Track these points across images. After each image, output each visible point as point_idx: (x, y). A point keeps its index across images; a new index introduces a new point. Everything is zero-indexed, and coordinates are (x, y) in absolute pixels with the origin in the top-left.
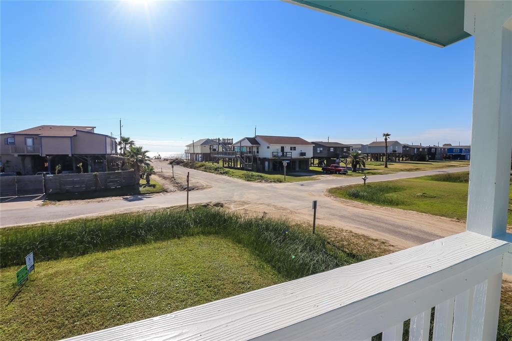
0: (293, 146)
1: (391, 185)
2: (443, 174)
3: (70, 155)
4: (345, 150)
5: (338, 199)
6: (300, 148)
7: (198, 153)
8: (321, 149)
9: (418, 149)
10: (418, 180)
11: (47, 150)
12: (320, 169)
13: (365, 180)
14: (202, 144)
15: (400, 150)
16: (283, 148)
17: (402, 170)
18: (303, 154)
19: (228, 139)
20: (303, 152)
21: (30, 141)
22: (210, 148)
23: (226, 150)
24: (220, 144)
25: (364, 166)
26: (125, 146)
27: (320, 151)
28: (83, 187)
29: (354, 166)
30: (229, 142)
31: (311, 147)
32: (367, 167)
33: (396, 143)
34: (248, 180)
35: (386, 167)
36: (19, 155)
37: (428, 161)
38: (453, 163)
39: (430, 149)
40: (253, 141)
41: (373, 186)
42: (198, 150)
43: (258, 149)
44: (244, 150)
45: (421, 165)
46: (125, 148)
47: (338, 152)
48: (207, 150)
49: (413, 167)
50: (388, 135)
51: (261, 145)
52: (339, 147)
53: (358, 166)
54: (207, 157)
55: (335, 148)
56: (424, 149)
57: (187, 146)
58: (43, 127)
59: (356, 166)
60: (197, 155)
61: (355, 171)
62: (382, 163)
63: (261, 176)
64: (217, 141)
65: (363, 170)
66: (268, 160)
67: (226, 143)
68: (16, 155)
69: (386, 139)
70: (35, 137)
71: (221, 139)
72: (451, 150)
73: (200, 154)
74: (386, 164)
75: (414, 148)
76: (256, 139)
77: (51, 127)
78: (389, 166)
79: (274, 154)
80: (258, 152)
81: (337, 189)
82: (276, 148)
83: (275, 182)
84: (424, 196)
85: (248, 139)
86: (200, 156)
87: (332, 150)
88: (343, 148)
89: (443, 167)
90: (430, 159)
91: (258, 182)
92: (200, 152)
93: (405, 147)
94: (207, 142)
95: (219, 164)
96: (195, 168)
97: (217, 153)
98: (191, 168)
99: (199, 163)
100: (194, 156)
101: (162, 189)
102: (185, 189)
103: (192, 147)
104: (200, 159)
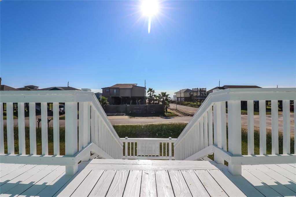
3: (130, 97)
7: (182, 97)
11: (122, 95)
14: (184, 92)
19: (203, 89)
21: (115, 91)
22: (190, 94)
23: (203, 95)
30: (203, 90)
36: (112, 97)
40: (221, 88)
42: (182, 95)
46: (150, 93)
48: (188, 95)
54: (186, 99)
57: (175, 93)
58: (117, 85)
60: (181, 98)
64: (197, 90)
68: (111, 97)
70: (117, 89)
71: (199, 88)
77: (121, 85)
85: (219, 87)
86: (183, 98)
94: (188, 90)
95: (197, 103)
96: (185, 105)
97: (197, 96)
98: (182, 105)
99: (186, 103)
100: (179, 99)
101: (176, 114)
102: (188, 115)
103: (178, 93)
104: (183, 100)
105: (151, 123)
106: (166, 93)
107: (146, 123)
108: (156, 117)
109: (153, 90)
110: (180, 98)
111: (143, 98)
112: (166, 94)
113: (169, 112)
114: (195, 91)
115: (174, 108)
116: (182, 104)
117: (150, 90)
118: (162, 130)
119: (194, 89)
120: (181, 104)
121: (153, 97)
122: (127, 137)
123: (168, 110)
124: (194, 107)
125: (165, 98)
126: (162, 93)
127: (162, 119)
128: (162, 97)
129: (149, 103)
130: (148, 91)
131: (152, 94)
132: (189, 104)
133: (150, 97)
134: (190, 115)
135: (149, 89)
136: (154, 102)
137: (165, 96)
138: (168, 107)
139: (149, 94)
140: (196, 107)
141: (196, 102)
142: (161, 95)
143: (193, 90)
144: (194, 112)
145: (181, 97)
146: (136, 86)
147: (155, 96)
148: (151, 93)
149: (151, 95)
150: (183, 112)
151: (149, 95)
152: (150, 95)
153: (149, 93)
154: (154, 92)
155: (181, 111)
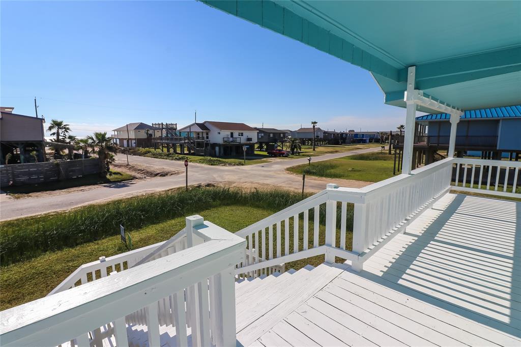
0: (241, 132)
1: (328, 164)
2: (355, 155)
4: (282, 135)
5: (299, 175)
6: (247, 134)
7: (130, 139)
8: (263, 135)
9: (334, 134)
10: (342, 160)
12: (266, 153)
13: (310, 161)
14: (135, 129)
15: (321, 136)
16: (232, 134)
17: (326, 153)
18: (249, 139)
19: (171, 124)
20: (249, 137)
22: (147, 133)
23: (172, 135)
24: (163, 128)
25: (300, 150)
26: (58, 131)
27: (261, 136)
28: (41, 178)
29: (292, 150)
30: (172, 127)
31: (256, 133)
32: (303, 150)
33: (319, 129)
34: (212, 165)
35: (314, 150)
37: (341, 145)
38: (358, 146)
39: (342, 134)
40: (202, 126)
41: (316, 165)
42: (132, 135)
43: (207, 134)
44: (194, 135)
45: (338, 148)
47: (277, 138)
48: (143, 135)
49: (332, 150)
50: (315, 123)
51: (211, 131)
52: (277, 133)
53: (295, 149)
54: (140, 142)
55: (273, 133)
56: (338, 134)
57: (114, 131)
59: (294, 149)
60: (130, 141)
61: (293, 154)
62: (310, 147)
63: (220, 161)
64: (161, 126)
65: (299, 153)
66: (219, 145)
67: (171, 129)
69: (314, 126)
71: (165, 124)
72: (356, 135)
73: (133, 139)
74: (314, 148)
75: (331, 134)
76: (205, 125)
78: (316, 149)
79: (225, 139)
80: (207, 138)
81: (290, 168)
82: (226, 133)
83: (238, 165)
84: (353, 170)
85: (198, 124)
86: (134, 141)
87: (271, 135)
88: (280, 134)
89: (353, 149)
90: (342, 143)
91: (223, 166)
92: (134, 138)
93: (325, 132)
94: (141, 126)
95: (163, 151)
96: (140, 155)
97: (161, 138)
98: (135, 155)
99: (142, 150)
100: (125, 142)
101: (131, 176)
102: (156, 175)
103: (123, 131)
104: (134, 145)
105: (86, 204)
106: (105, 134)
107: (71, 204)
108: (90, 187)
109: (64, 124)
110: (128, 142)
111: (39, 144)
112: (107, 136)
113: (115, 173)
114: (158, 129)
115: (123, 162)
116: (135, 153)
117: (58, 124)
118: (121, 214)
119: (156, 124)
120: (132, 152)
121: (68, 140)
122: (104, 257)
123: (112, 168)
124: (159, 157)
125: (104, 144)
126: (97, 135)
127: (106, 188)
128: (99, 142)
129: (57, 155)
130: (50, 128)
131: (62, 135)
132: (149, 152)
133: (58, 140)
134: (158, 174)
135: (53, 121)
136: (70, 151)
137: (106, 140)
138: (111, 163)
139: (54, 134)
140: (163, 158)
141: (161, 147)
142: (95, 139)
143: (154, 126)
144: (164, 167)
145: (128, 140)
146: (10, 114)
147: (70, 137)
148: (60, 131)
149: (60, 137)
150: (142, 168)
151: (55, 137)
152: (58, 135)
153: (54, 130)
154: (68, 129)
155: (140, 168)
